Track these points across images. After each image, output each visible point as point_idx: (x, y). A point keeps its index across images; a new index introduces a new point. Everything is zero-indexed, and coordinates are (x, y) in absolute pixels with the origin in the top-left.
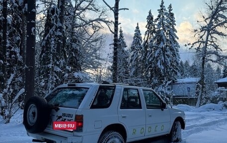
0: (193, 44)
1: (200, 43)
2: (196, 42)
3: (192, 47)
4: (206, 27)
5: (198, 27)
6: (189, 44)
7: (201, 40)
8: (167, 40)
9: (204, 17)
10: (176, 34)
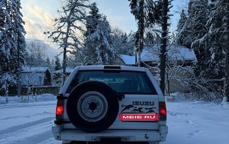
0: (53, 33)
1: (59, 33)
2: (56, 32)
3: (51, 35)
4: (65, 18)
5: (58, 17)
6: (48, 32)
7: (59, 30)
8: (12, 23)
9: (64, 9)
10: (22, 17)
